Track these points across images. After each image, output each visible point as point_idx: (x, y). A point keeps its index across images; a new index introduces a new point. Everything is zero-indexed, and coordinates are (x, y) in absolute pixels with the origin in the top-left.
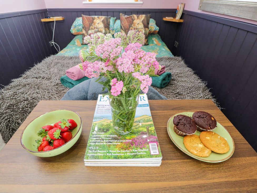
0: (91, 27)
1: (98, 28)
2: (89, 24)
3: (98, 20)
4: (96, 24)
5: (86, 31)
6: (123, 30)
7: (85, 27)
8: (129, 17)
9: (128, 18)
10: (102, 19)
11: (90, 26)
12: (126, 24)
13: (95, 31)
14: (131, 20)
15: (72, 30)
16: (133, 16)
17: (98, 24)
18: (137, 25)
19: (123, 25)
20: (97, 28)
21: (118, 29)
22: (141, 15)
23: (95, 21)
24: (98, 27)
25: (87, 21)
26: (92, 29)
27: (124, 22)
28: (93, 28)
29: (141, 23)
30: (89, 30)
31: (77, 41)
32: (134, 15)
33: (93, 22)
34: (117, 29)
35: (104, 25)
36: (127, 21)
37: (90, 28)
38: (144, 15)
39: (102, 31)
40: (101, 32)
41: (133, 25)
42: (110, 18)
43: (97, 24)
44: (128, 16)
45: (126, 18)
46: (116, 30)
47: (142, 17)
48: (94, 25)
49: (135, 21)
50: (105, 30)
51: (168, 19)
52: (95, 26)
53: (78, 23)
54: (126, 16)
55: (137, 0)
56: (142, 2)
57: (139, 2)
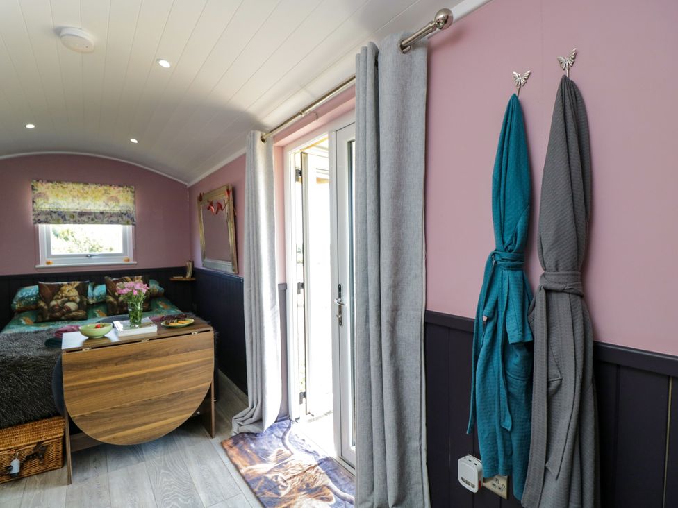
0: (56, 296)
2: (53, 293)
3: (68, 287)
4: (64, 292)
5: (45, 302)
7: (44, 298)
10: (76, 285)
11: (54, 295)
13: (63, 301)
15: (15, 304)
17: (69, 291)
20: (66, 297)
21: (102, 295)
23: (63, 288)
24: (68, 296)
25: (47, 289)
26: (57, 299)
28: (60, 297)
30: (52, 300)
31: (24, 319)
33: (59, 290)
35: (78, 292)
37: (55, 298)
38: (141, 277)
39: (75, 300)
40: (73, 301)
42: (88, 283)
43: (66, 292)
46: (99, 297)
47: (139, 279)
48: (62, 293)
50: (81, 298)
51: (176, 278)
52: (63, 295)
54: (114, 279)
55: (128, 260)
56: (136, 262)
57: (131, 262)
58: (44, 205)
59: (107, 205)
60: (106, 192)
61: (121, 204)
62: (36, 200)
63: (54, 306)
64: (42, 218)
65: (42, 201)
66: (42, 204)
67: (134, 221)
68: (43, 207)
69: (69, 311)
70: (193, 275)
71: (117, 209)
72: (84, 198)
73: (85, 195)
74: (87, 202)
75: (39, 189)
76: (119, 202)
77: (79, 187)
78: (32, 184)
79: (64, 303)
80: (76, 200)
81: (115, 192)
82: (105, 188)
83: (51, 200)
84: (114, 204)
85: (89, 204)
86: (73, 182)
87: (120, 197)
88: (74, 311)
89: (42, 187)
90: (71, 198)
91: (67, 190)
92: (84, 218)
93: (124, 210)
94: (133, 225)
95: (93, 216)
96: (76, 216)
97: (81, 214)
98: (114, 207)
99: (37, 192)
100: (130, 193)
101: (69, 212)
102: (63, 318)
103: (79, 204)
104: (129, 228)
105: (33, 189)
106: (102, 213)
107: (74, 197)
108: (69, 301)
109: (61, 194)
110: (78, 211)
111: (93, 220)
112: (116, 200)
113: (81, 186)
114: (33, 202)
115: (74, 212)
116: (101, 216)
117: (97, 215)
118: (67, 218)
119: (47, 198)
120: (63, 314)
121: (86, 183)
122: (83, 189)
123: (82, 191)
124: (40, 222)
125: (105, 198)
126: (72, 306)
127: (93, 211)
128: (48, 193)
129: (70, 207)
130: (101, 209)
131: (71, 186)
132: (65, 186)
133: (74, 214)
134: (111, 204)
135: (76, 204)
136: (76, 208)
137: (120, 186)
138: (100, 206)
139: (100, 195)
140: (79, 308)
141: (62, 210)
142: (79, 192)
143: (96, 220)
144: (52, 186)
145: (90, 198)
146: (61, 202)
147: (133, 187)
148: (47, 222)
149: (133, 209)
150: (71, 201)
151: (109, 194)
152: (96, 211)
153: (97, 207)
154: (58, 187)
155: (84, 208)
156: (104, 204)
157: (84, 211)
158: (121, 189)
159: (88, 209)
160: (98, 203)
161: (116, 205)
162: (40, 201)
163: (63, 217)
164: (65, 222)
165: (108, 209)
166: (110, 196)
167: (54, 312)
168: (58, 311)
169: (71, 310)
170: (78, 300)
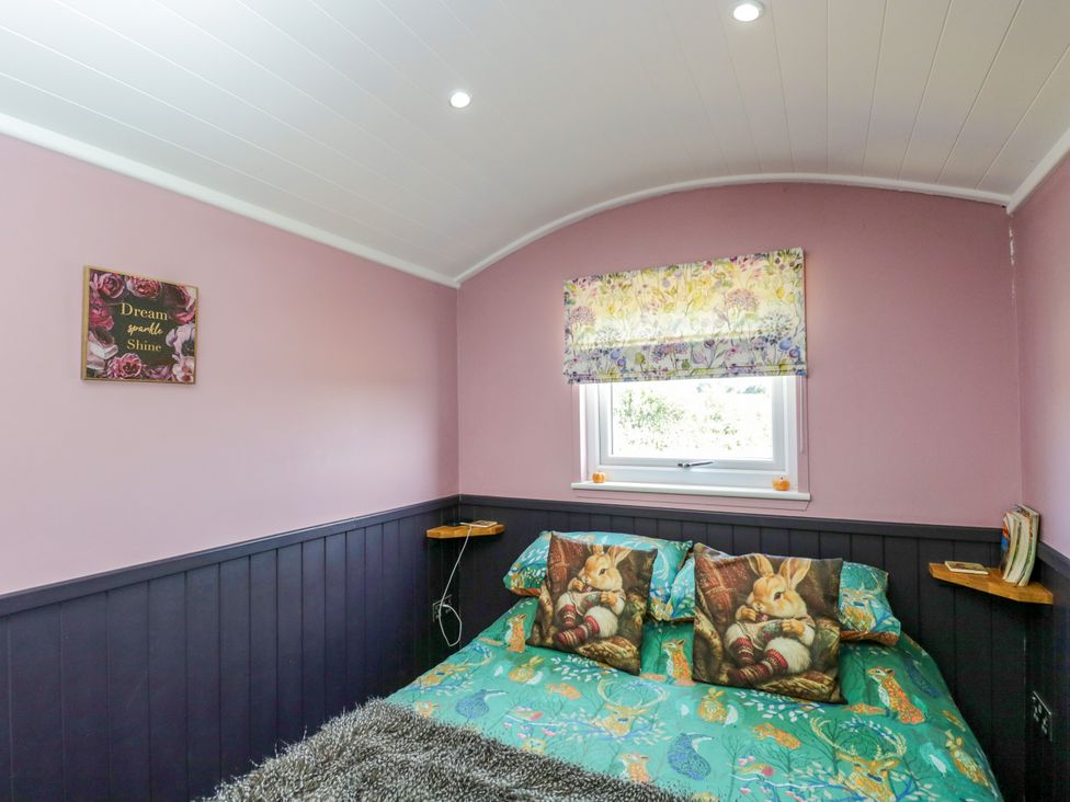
0: (574, 581)
1: (598, 590)
2: (569, 570)
3: (601, 560)
4: (592, 573)
5: (551, 592)
6: (703, 611)
7: (551, 580)
8: (734, 563)
9: (728, 564)
10: (620, 557)
11: (570, 577)
12: (721, 587)
13: (586, 599)
14: (741, 573)
15: (510, 578)
16: (753, 559)
17: (602, 572)
18: (771, 599)
19: (704, 591)
20: (594, 589)
21: (685, 601)
22: (790, 559)
23: (591, 560)
24: (598, 586)
25: (563, 557)
26: (575, 589)
27: (708, 581)
28: (581, 586)
29: (794, 595)
30: (564, 590)
31: (515, 623)
32: (758, 556)
33: (583, 563)
34: (685, 598)
35: (624, 582)
36: (725, 578)
37: (570, 586)
38: (807, 562)
39: (614, 604)
40: (609, 605)
41: (751, 598)
43: (595, 574)
44: (731, 558)
45: (719, 566)
46: (679, 602)
47: (799, 567)
48: (587, 574)
49: (760, 584)
50: (628, 601)
52: (590, 581)
53: (535, 555)
54: (723, 556)
55: (785, 486)
56: (806, 496)
57: (794, 493)
58: (587, 337)
59: (724, 318)
60: (722, 282)
61: (762, 311)
62: (573, 328)
63: (565, 610)
64: (580, 368)
65: (583, 329)
66: (582, 336)
67: (799, 362)
68: (585, 341)
69: (595, 635)
70: (1041, 571)
71: (751, 328)
72: (669, 307)
73: (670, 299)
74: (674, 316)
75: (577, 299)
76: (755, 307)
77: (653, 280)
78: (566, 290)
79: (588, 605)
80: (650, 316)
81: (744, 276)
82: (720, 268)
83: (598, 325)
84: (743, 312)
85: (679, 321)
86: (643, 271)
87: (758, 290)
88: (606, 639)
89: (583, 295)
90: (639, 312)
91: (631, 292)
92: (666, 362)
93: (769, 329)
94: (799, 372)
95: (686, 356)
96: (649, 356)
97: (660, 352)
98: (742, 323)
99: (577, 306)
100: (789, 273)
101: (633, 349)
102: (581, 649)
103: (656, 324)
104: (789, 382)
105: (567, 302)
106: (709, 344)
107: (645, 307)
108: (599, 603)
109: (618, 305)
110: (655, 343)
111: (685, 366)
112: (749, 300)
113: (662, 274)
114: (567, 331)
115: (645, 348)
116: (708, 353)
117: (697, 349)
118: (630, 365)
119: (592, 320)
120: (582, 641)
121: (673, 267)
122: (666, 283)
123: (662, 289)
124: (577, 378)
125: (717, 299)
126: (605, 620)
127: (686, 340)
128: (595, 308)
129: (636, 336)
130: (709, 332)
131: (639, 279)
132: (627, 282)
133: (644, 353)
134: (736, 314)
135: (649, 327)
136: (649, 336)
137: (758, 256)
138: (704, 324)
139: (704, 292)
140: (619, 633)
141: (620, 345)
142: (656, 291)
143: (694, 366)
144: (601, 288)
145: (681, 306)
146: (618, 324)
147: (799, 251)
148: (590, 378)
149: (796, 321)
150: (638, 319)
151: (730, 285)
152: (696, 340)
153: (698, 327)
154: (613, 287)
155: (665, 334)
156: (716, 317)
157: (667, 342)
158: (763, 263)
159: (678, 335)
160: (702, 315)
161: (748, 316)
162: (579, 328)
163: (621, 363)
164: (625, 375)
165: (725, 329)
166: (730, 290)
167: (563, 629)
168: (572, 628)
169: (598, 631)
170: (620, 606)
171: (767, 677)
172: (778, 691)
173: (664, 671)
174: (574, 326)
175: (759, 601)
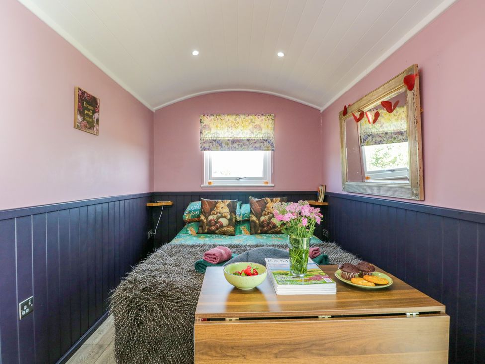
0: (213, 211)
2: (211, 208)
3: (221, 205)
5: (205, 216)
6: (253, 214)
7: (204, 212)
8: (261, 201)
9: (259, 201)
10: (227, 203)
11: (211, 211)
12: (258, 207)
13: (217, 216)
14: (263, 203)
16: (266, 199)
17: (222, 208)
18: (271, 209)
19: (254, 210)
22: (275, 198)
23: (218, 205)
24: (221, 212)
25: (208, 206)
26: (214, 214)
27: (254, 206)
31: (190, 229)
33: (215, 206)
36: (259, 205)
37: (211, 213)
38: (279, 198)
39: (227, 217)
40: (225, 217)
41: (266, 209)
42: (237, 202)
43: (220, 209)
45: (257, 202)
46: (244, 215)
47: (277, 200)
48: (217, 209)
49: (268, 205)
52: (218, 211)
53: (194, 207)
54: (257, 200)
55: (267, 183)
56: (273, 185)
57: (270, 184)
58: (208, 135)
59: (252, 132)
60: (252, 122)
61: (263, 132)
63: (211, 220)
64: (206, 145)
65: (207, 132)
66: (206, 134)
67: (273, 147)
68: (207, 136)
69: (222, 226)
70: (325, 200)
71: (260, 136)
72: (236, 128)
73: (237, 125)
74: (238, 130)
75: (205, 122)
76: (262, 130)
77: (232, 118)
78: (200, 118)
79: (218, 218)
80: (230, 129)
81: (259, 120)
82: (252, 117)
83: (212, 131)
84: (258, 131)
85: (239, 133)
86: (228, 115)
87: (262, 125)
88: (225, 227)
89: (207, 120)
90: (226, 129)
91: (224, 122)
92: (235, 145)
93: (265, 136)
94: (272, 150)
95: (242, 143)
96: (230, 143)
97: (233, 142)
98: (258, 135)
99: (205, 124)
100: (271, 121)
101: (224, 140)
102: (217, 231)
103: (232, 133)
104: (269, 153)
105: (201, 122)
106: (248, 140)
107: (228, 127)
108: (222, 217)
109: (219, 125)
110: (231, 139)
111: (241, 147)
112: (259, 128)
113: (234, 117)
114: (201, 133)
115: (228, 140)
116: (248, 143)
117: (245, 142)
118: (223, 145)
119: (210, 129)
120: (217, 229)
121: (237, 115)
122: (235, 120)
123: (234, 122)
124: (205, 149)
125: (251, 127)
126: (224, 221)
127: (241, 139)
128: (211, 125)
129: (225, 136)
130: (248, 136)
131: (226, 118)
132: (223, 118)
133: (228, 142)
134: (256, 132)
135: (229, 133)
136: (229, 136)
137: (263, 115)
138: (247, 134)
139: (247, 124)
140: (229, 224)
141: (220, 139)
142: (232, 122)
143: (244, 147)
144: (214, 119)
145: (240, 128)
146: (219, 132)
147: (274, 115)
148: (209, 149)
149: (272, 135)
150: (226, 130)
151: (255, 123)
152: (244, 139)
153: (245, 135)
154: (218, 119)
155: (235, 136)
156: (250, 132)
157: (235, 139)
158: (264, 117)
159: (239, 137)
160: (246, 131)
161: (259, 133)
162: (205, 132)
163: (221, 145)
164: (222, 149)
165: (253, 136)
166: (255, 124)
167: (211, 226)
168: (214, 225)
169: (222, 225)
170: (229, 217)
171: (271, 229)
172: (273, 233)
173: (242, 234)
174: (203, 131)
175: (268, 210)
